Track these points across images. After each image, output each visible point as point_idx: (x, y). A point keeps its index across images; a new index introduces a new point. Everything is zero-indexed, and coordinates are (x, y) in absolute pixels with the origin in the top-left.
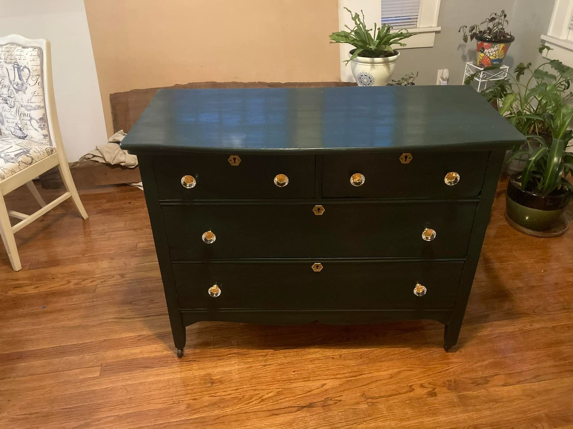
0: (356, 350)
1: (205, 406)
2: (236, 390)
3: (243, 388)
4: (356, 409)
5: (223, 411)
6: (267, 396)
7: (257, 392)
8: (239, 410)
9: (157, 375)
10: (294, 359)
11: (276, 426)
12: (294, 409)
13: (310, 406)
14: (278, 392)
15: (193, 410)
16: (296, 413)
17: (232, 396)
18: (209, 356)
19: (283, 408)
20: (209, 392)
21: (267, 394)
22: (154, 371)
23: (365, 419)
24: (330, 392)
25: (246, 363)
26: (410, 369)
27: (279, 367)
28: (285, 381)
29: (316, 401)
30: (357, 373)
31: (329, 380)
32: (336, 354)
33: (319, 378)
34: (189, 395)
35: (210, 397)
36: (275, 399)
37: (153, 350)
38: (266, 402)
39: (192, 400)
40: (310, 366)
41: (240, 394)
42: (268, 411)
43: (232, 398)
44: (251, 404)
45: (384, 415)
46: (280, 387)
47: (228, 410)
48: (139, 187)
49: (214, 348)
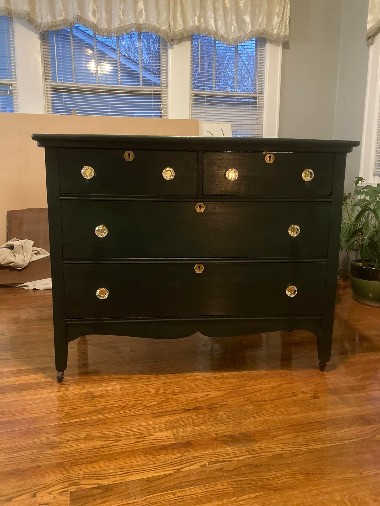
0: (237, 373)
1: (86, 413)
2: (119, 401)
3: (125, 400)
4: (242, 409)
5: (104, 416)
6: (151, 404)
7: (140, 402)
8: (122, 414)
9: (34, 395)
10: (177, 380)
11: (161, 424)
12: (180, 412)
13: (196, 409)
14: (161, 401)
15: (73, 416)
16: (181, 414)
17: (114, 405)
18: (90, 380)
19: (168, 412)
20: (90, 404)
21: (151, 403)
22: (32, 392)
23: (253, 416)
24: (215, 399)
25: (128, 384)
26: (290, 382)
27: (162, 385)
28: (169, 393)
29: (201, 406)
30: (239, 387)
31: (213, 392)
32: (218, 375)
33: (202, 390)
34: (68, 407)
35: (90, 407)
36: (159, 405)
37: (31, 378)
38: (150, 408)
39: (71, 410)
40: (193, 384)
41: (123, 404)
42: (152, 414)
43: (114, 406)
44: (134, 410)
45: (271, 412)
46: (163, 398)
47: (111, 415)
48: (24, 287)
49: (94, 375)
